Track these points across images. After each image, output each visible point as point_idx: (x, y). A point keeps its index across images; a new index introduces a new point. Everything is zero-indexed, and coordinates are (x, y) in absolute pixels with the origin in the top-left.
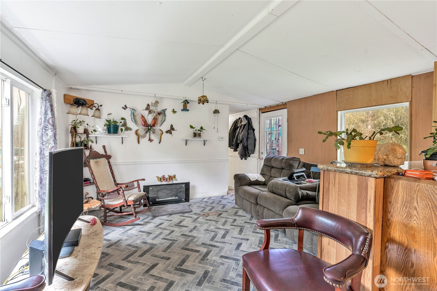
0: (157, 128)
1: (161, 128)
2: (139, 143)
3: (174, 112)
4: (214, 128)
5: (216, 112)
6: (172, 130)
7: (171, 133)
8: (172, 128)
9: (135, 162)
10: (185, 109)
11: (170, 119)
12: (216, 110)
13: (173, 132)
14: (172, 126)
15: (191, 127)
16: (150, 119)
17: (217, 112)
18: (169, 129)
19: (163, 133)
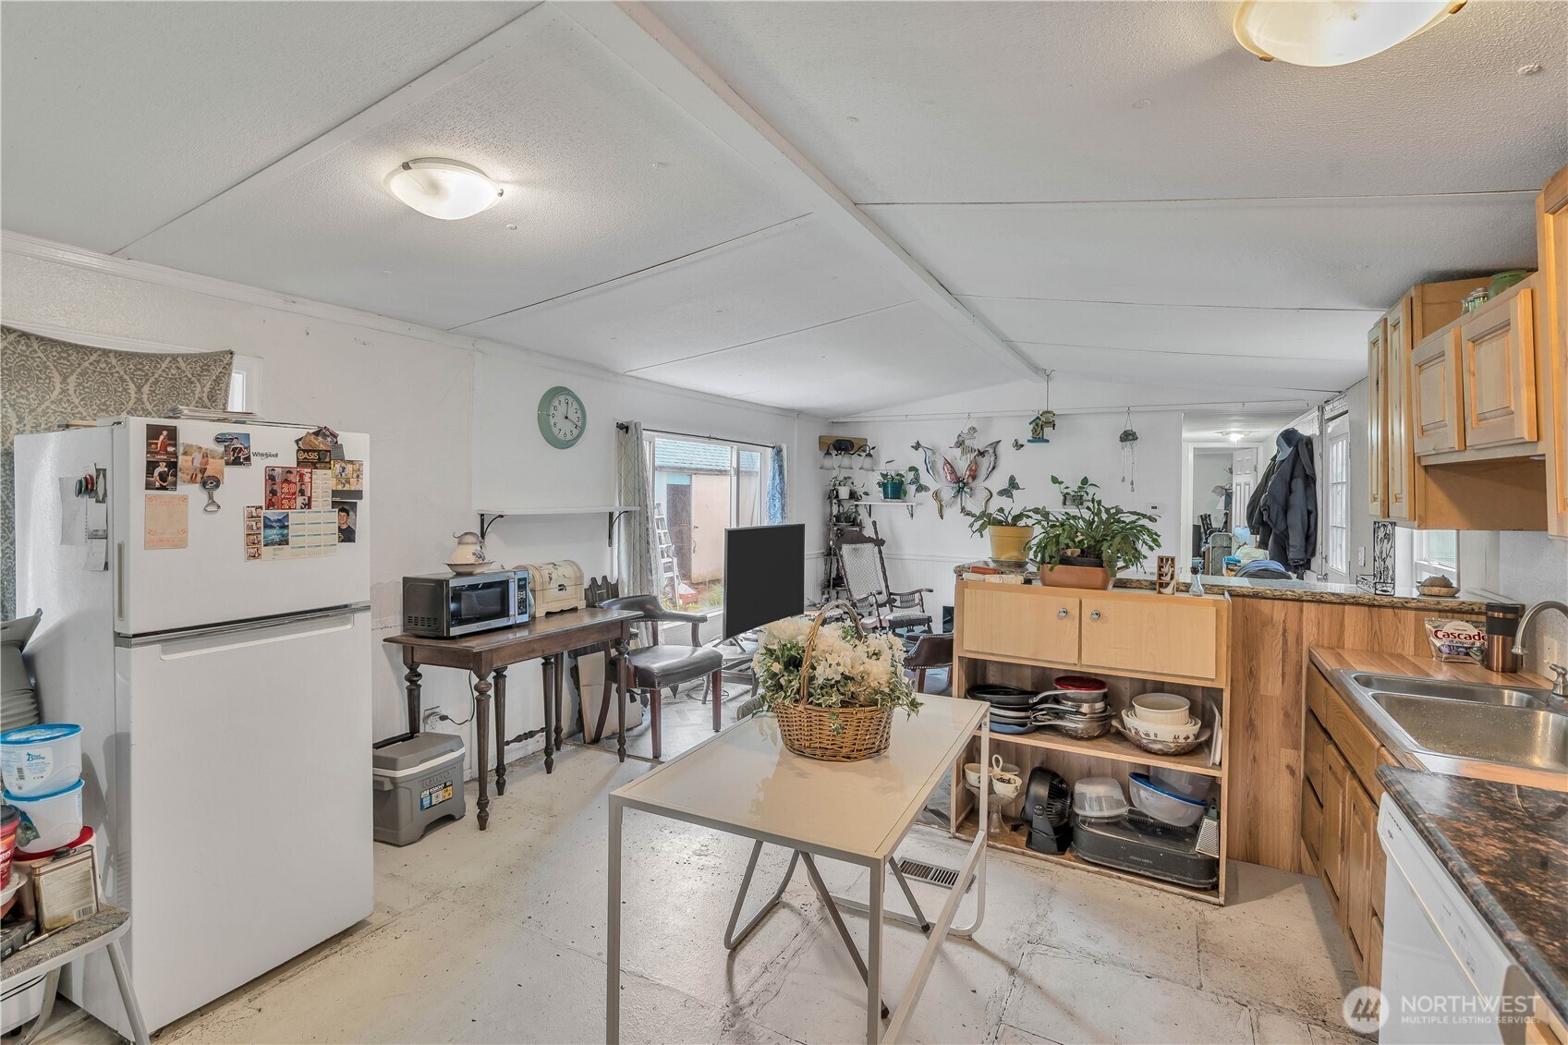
0: (980, 484)
1: (988, 484)
2: (942, 517)
3: (1018, 446)
4: (1123, 480)
5: (1128, 436)
6: (1013, 487)
7: (1011, 496)
8: (1013, 484)
9: (932, 556)
10: (1038, 438)
11: (1010, 463)
12: (1125, 432)
13: (1015, 492)
14: (1012, 479)
15: (1055, 480)
16: (962, 466)
17: (1131, 437)
18: (1006, 485)
19: (991, 496)
